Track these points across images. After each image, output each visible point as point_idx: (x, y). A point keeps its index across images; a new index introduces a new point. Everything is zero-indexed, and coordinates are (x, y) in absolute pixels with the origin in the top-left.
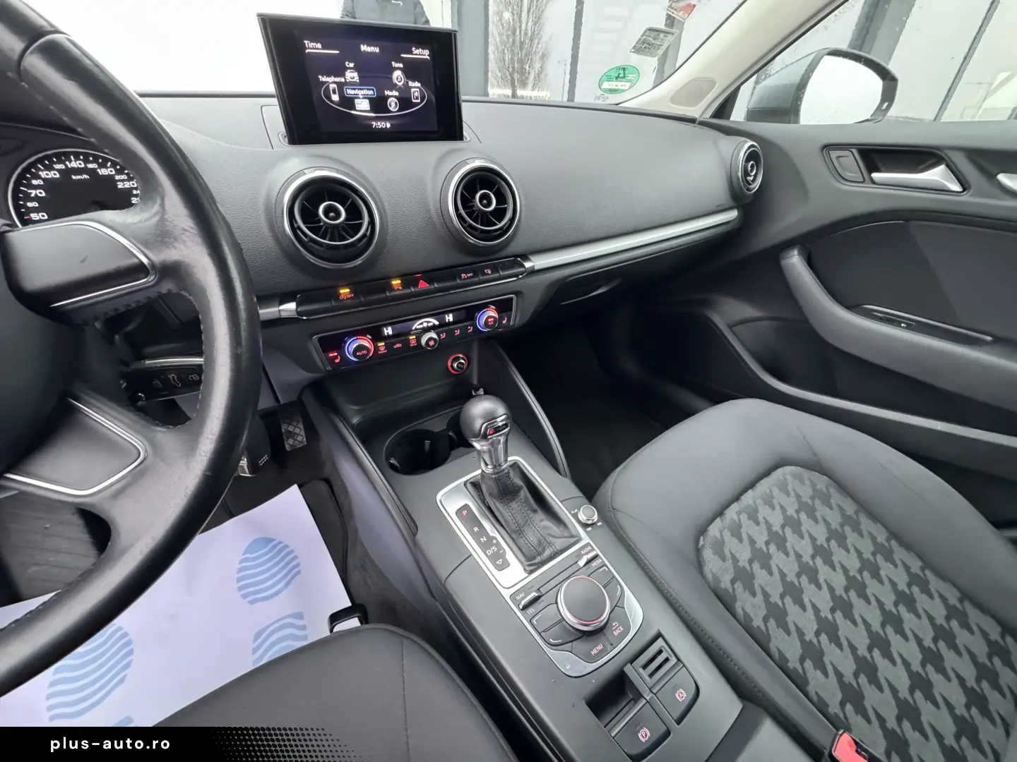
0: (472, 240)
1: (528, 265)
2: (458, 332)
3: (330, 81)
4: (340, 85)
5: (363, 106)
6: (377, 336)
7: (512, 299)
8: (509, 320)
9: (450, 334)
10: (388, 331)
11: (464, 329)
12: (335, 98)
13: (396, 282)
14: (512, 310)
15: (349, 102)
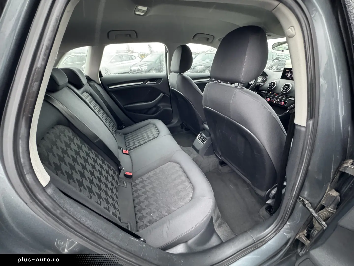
0: (284, 92)
1: (290, 98)
2: (278, 103)
3: (287, 73)
4: (288, 74)
5: (289, 76)
6: (270, 99)
7: (287, 102)
8: (285, 105)
9: (277, 103)
10: (272, 99)
11: (279, 103)
12: (287, 75)
13: (275, 94)
14: (286, 104)
15: (288, 75)
